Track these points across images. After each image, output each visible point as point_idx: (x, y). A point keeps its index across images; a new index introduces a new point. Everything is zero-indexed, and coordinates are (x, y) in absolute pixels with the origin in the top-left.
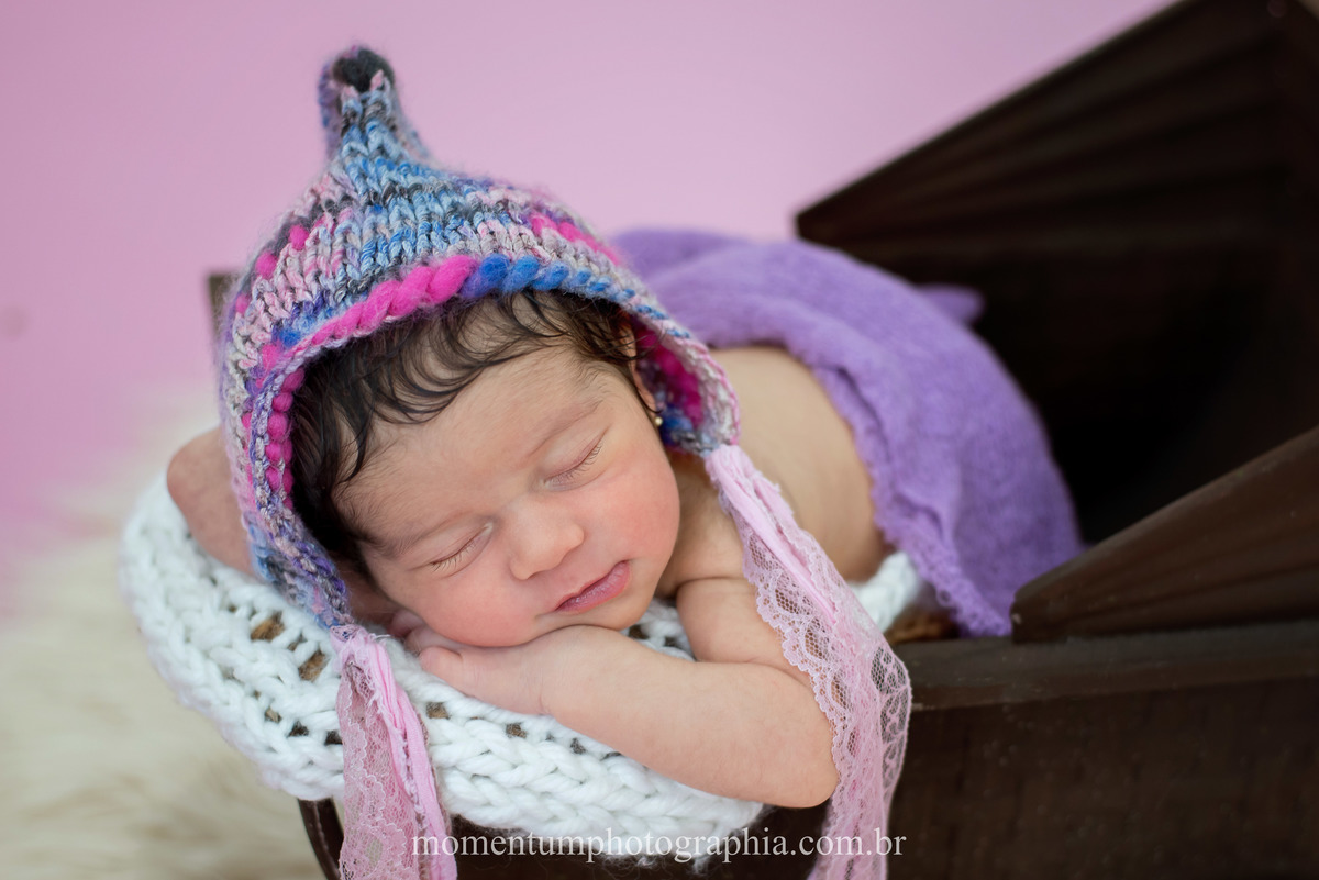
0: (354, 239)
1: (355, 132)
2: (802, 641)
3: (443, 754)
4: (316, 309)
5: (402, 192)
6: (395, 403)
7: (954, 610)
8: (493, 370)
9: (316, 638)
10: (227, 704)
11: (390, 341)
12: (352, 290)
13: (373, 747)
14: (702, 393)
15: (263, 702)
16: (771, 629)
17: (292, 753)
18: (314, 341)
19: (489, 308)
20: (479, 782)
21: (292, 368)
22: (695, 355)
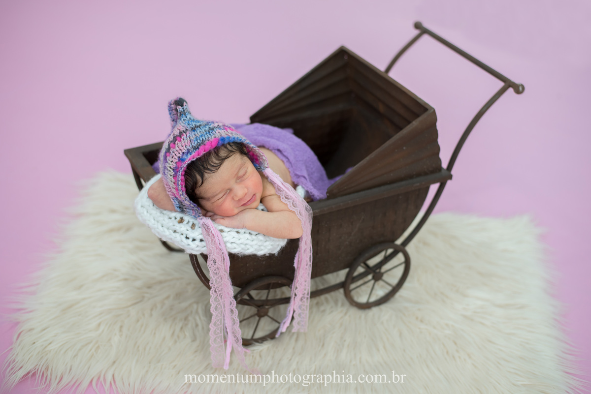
0: (191, 138)
1: (184, 116)
2: (292, 205)
3: (225, 239)
4: (187, 153)
5: (198, 127)
6: (208, 169)
7: (313, 196)
8: (227, 159)
9: (192, 221)
10: (176, 238)
11: (205, 157)
12: (195, 148)
13: (212, 240)
14: (258, 158)
15: (185, 236)
16: (285, 204)
17: (193, 245)
18: (189, 160)
19: (222, 148)
20: (233, 244)
21: (185, 166)
22: (258, 151)
